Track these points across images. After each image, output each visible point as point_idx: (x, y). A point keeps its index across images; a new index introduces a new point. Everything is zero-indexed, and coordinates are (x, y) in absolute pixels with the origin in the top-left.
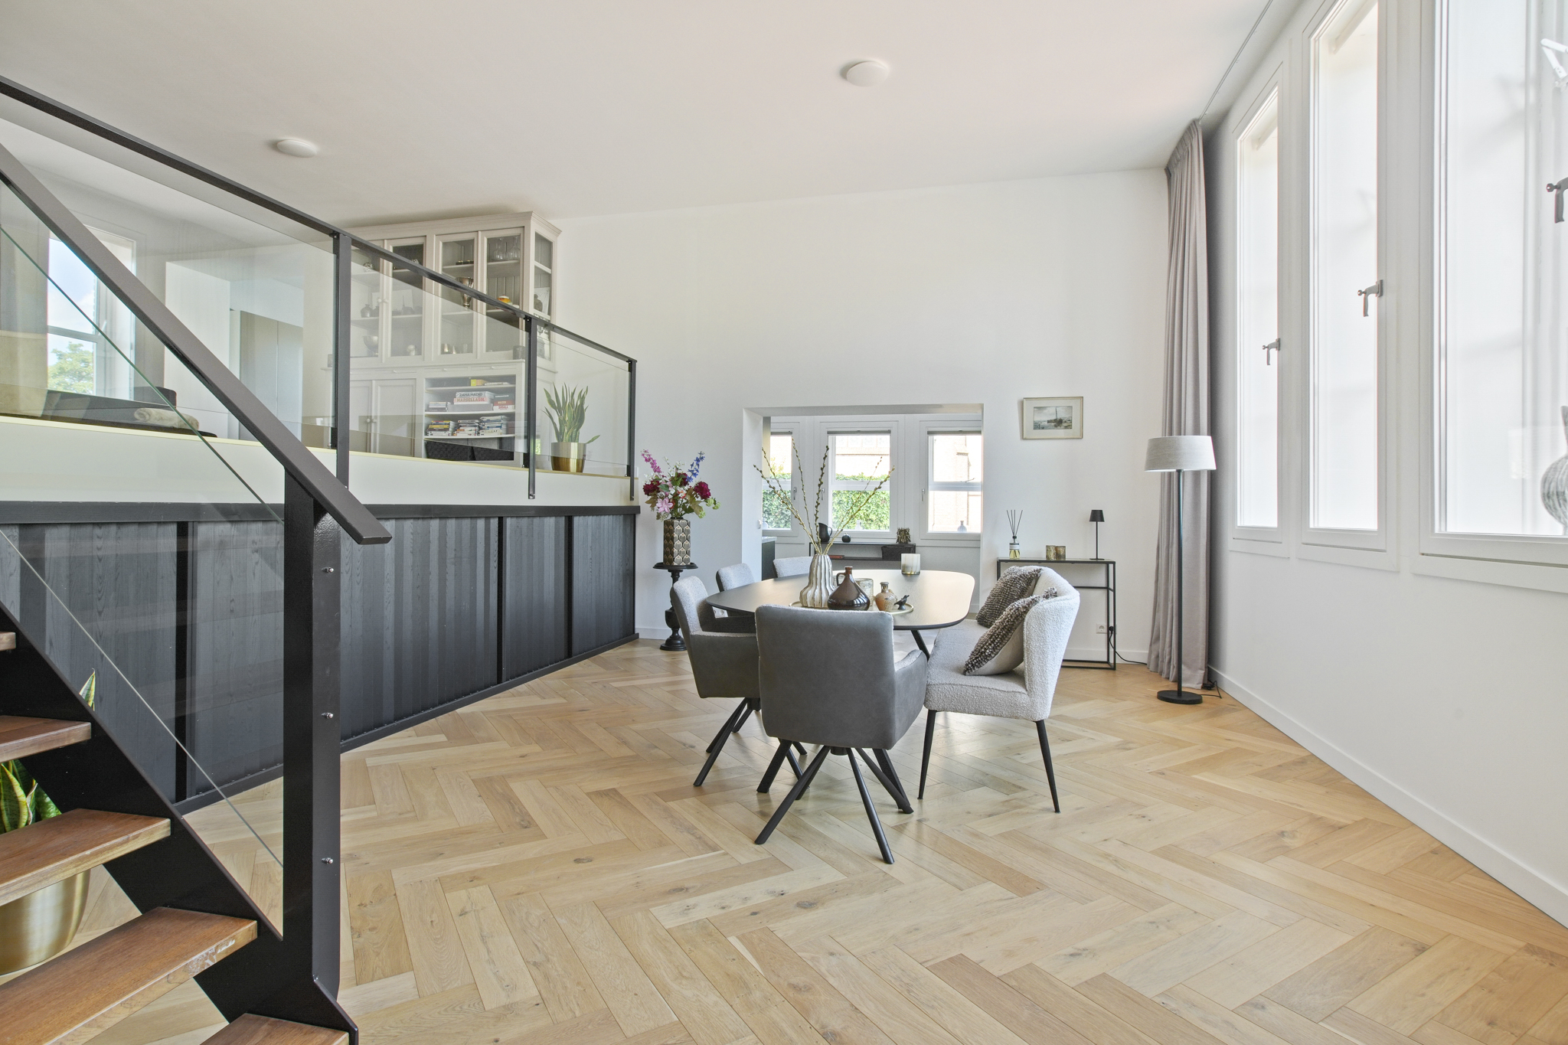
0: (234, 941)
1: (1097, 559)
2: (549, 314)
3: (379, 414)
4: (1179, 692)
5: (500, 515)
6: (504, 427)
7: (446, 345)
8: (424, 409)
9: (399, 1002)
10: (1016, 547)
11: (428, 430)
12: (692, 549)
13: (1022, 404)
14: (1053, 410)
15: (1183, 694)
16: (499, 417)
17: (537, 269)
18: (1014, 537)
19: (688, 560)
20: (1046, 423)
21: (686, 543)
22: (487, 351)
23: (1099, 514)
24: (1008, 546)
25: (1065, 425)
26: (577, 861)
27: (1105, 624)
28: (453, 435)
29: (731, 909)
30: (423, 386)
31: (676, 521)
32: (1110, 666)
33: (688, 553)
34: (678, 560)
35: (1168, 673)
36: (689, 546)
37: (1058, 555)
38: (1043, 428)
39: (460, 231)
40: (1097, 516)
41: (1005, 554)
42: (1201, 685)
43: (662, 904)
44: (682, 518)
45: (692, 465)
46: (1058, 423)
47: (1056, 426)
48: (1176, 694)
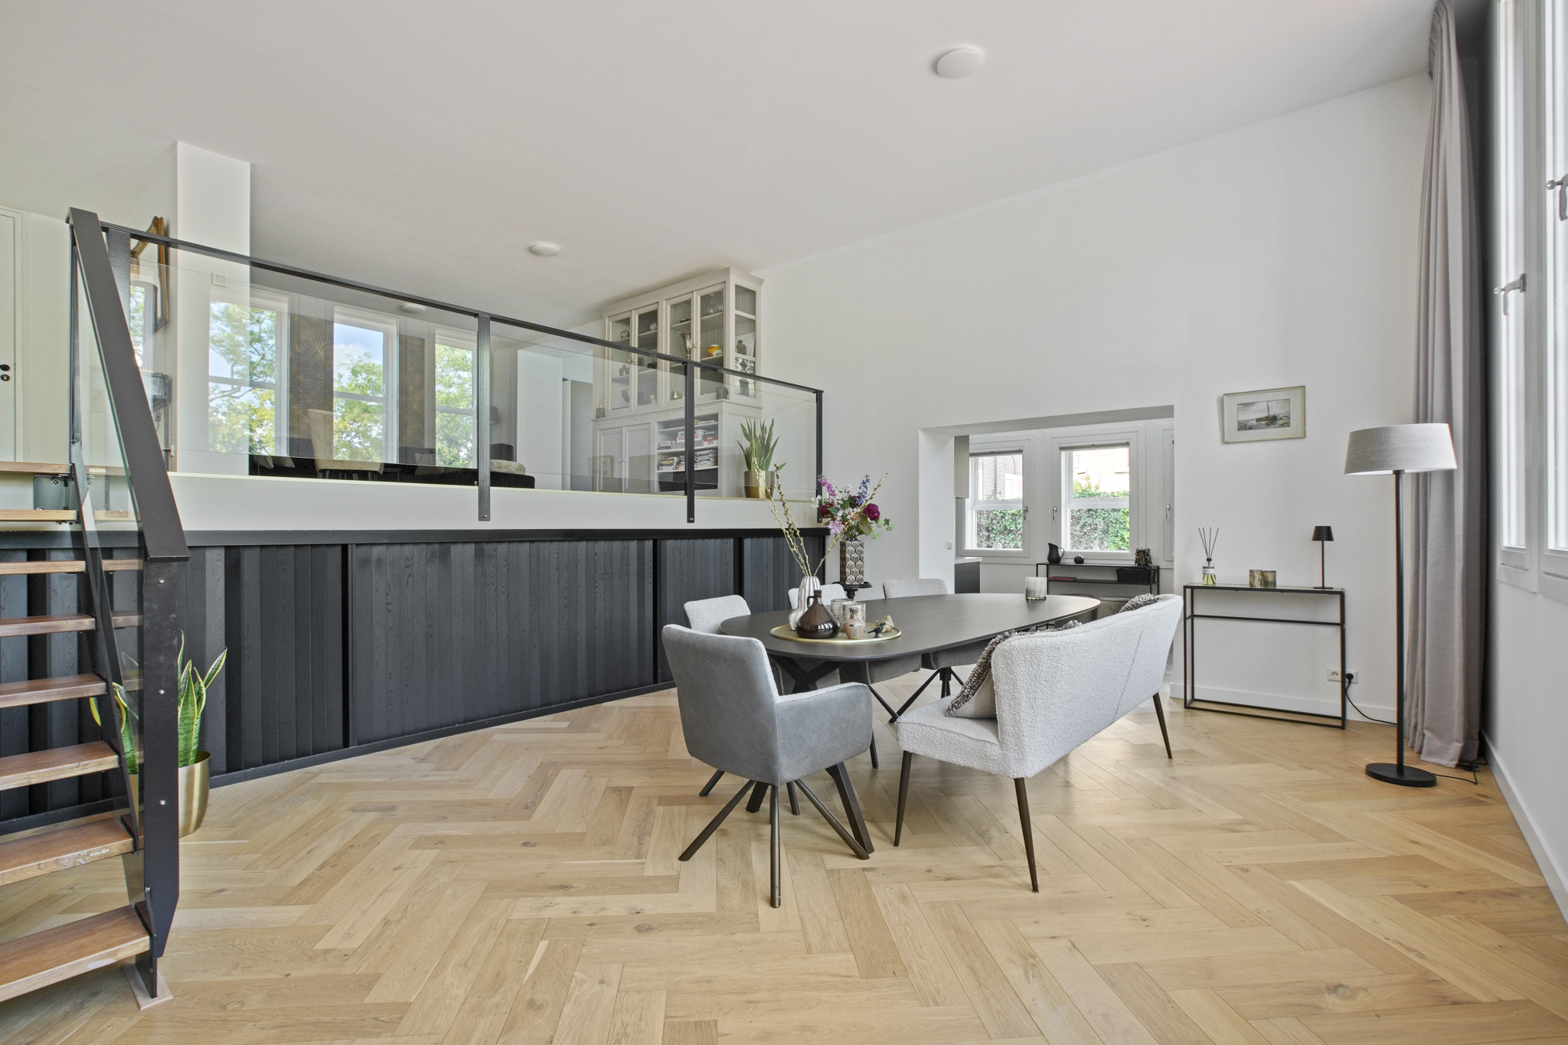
0: (107, 850)
1: (1323, 587)
2: (754, 356)
3: (602, 455)
4: (1400, 767)
5: (658, 537)
6: (711, 459)
7: (675, 393)
8: (656, 448)
9: (278, 925)
10: (1211, 571)
11: (660, 465)
12: (865, 570)
13: (1221, 402)
14: (1263, 406)
15: (1405, 772)
16: (708, 451)
17: (737, 316)
18: (1209, 560)
19: (862, 580)
20: (1255, 422)
21: (859, 563)
22: (702, 394)
23: (1325, 531)
24: (1201, 570)
25: (1281, 422)
26: (525, 844)
27: (1339, 669)
28: (676, 468)
29: (581, 915)
30: (656, 428)
31: (848, 542)
32: (1341, 723)
33: (861, 573)
34: (850, 579)
35: (1414, 742)
36: (862, 566)
37: (1265, 582)
38: (1250, 428)
39: (679, 294)
40: (1323, 534)
41: (1198, 580)
42: (1456, 762)
43: (534, 897)
44: (856, 539)
45: (860, 488)
46: (1271, 420)
47: (1267, 425)
48: (1395, 769)
